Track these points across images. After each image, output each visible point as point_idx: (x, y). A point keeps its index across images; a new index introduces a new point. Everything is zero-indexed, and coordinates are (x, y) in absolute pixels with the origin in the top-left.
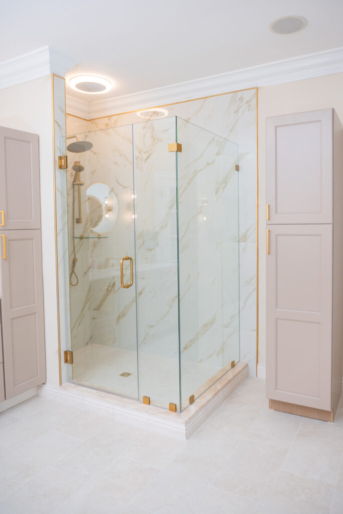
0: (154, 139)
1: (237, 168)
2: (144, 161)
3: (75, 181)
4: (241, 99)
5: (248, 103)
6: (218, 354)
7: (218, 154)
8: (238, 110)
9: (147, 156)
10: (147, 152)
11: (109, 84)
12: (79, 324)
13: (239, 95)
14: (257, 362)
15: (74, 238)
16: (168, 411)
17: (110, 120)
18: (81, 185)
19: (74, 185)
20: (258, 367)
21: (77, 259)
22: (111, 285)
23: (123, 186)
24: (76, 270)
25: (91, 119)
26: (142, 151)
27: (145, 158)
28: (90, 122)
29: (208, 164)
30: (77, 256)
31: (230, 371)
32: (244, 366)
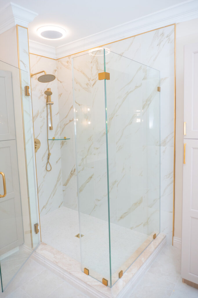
0: (98, 70)
1: (159, 89)
2: (92, 86)
3: (47, 101)
4: (163, 34)
5: (168, 37)
6: (144, 225)
7: (144, 78)
8: (160, 43)
9: (94, 82)
10: (94, 79)
11: (65, 31)
12: (54, 195)
13: (161, 31)
14: (173, 235)
15: (48, 140)
16: (101, 284)
17: (69, 58)
18: (52, 104)
19: (47, 104)
20: (174, 239)
21: (51, 154)
22: (73, 170)
23: (79, 104)
24: (50, 161)
25: (58, 58)
26: (90, 79)
27: (92, 84)
28: (57, 60)
29: (137, 87)
30: (50, 152)
31: (152, 243)
32: (163, 237)
